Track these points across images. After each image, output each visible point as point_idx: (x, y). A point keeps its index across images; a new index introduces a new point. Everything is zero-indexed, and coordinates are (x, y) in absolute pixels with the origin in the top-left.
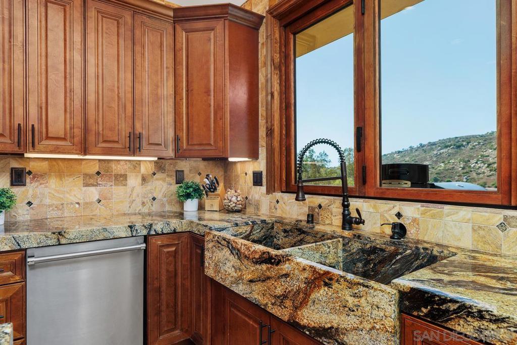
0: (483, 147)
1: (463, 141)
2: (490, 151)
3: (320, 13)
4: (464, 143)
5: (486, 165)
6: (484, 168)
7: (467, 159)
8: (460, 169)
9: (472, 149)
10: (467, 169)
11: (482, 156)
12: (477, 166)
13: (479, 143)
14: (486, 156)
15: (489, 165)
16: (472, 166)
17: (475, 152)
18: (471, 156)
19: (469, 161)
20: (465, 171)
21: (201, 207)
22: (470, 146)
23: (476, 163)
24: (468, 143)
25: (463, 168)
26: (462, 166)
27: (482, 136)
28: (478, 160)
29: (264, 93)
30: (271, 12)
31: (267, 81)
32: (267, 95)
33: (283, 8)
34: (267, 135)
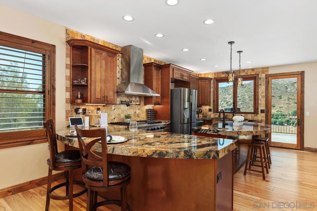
2: (227, 95)
6: (225, 104)
21: (198, 116)
23: (221, 101)
29: (212, 93)
30: (214, 78)
31: (213, 91)
32: (213, 94)
33: (218, 79)
34: (213, 101)
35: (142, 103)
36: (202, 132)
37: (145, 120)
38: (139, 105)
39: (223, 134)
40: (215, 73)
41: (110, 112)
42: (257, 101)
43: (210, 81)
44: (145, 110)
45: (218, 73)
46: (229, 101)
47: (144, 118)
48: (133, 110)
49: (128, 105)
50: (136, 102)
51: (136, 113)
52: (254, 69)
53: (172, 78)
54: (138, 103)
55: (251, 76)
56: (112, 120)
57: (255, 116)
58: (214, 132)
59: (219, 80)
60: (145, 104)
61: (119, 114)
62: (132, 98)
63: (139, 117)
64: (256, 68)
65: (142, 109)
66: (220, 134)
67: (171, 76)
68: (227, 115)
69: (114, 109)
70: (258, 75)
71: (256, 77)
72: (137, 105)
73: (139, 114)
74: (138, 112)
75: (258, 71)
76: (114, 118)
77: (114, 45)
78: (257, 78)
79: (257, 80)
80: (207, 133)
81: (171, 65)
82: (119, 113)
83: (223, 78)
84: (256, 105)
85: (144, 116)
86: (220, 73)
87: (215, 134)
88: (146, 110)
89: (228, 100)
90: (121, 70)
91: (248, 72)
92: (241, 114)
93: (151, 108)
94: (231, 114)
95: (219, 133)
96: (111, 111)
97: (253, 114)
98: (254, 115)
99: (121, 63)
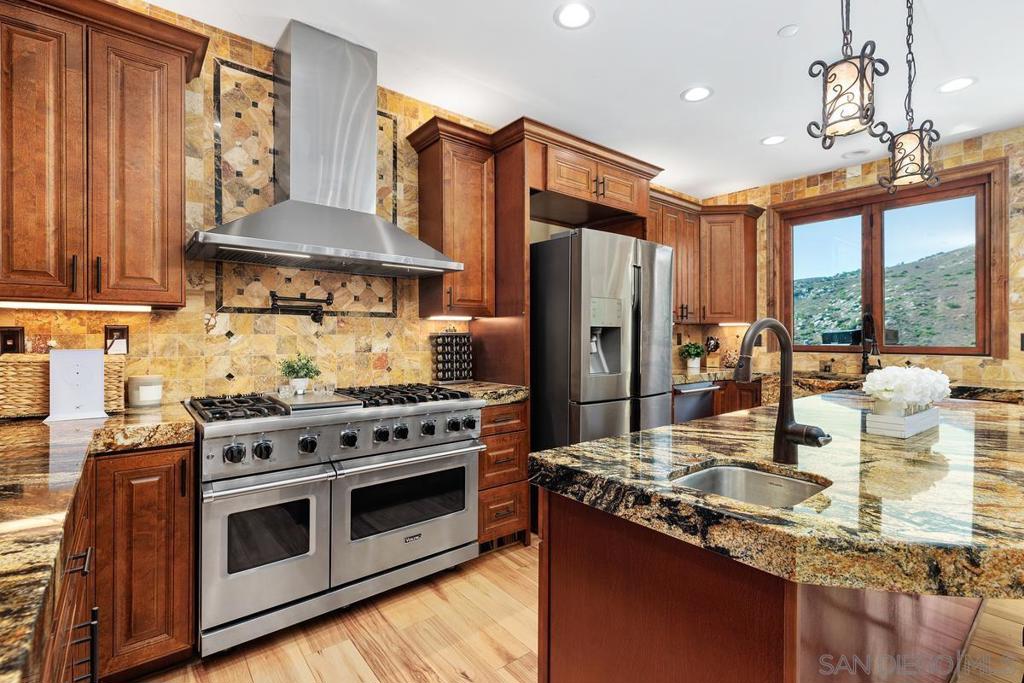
0: (832, 296)
1: (802, 287)
2: (842, 301)
3: (824, 216)
4: (804, 290)
5: (836, 323)
6: (833, 327)
7: (808, 314)
8: (798, 328)
9: (814, 298)
10: (808, 329)
11: (829, 309)
12: (823, 324)
13: (826, 289)
14: (836, 310)
15: (840, 322)
16: (816, 324)
17: (820, 304)
18: (814, 309)
19: (811, 317)
20: (805, 331)
21: (703, 366)
22: (812, 294)
23: (822, 319)
24: (810, 289)
25: (803, 328)
26: (801, 324)
27: (829, 279)
28: (824, 315)
29: (764, 271)
30: (774, 208)
31: (769, 262)
32: (768, 273)
33: (789, 208)
34: (768, 305)
35: (410, 308)
36: (586, 501)
37: (428, 382)
38: (388, 315)
39: (759, 563)
40: (773, 187)
41: (203, 345)
42: (996, 293)
43: (756, 218)
44: (425, 337)
45: (788, 185)
46: (847, 317)
47: (417, 374)
48: (351, 338)
49: (317, 316)
50: (370, 304)
51: (370, 350)
52: (980, 138)
53: (540, 187)
54: (386, 308)
55: (959, 176)
56: (218, 382)
57: (988, 367)
58: (672, 520)
59: (794, 212)
60: (424, 314)
61: (265, 357)
62: (344, 285)
63: (389, 369)
64: (987, 134)
65: (407, 332)
66: (724, 551)
67: (532, 180)
68: (833, 360)
69: (229, 334)
70: (1004, 162)
71: (989, 175)
72: (373, 315)
73: (390, 354)
74: (379, 346)
75: (1004, 143)
76: (230, 376)
77: (226, 33)
78: (996, 178)
79: (996, 190)
80: (621, 512)
81: (527, 126)
82: (264, 353)
83: (813, 203)
84: (995, 313)
85: (417, 365)
86: (798, 182)
87: (677, 533)
88: (431, 338)
89: (843, 316)
90: (275, 152)
91: (943, 158)
92: (907, 358)
93: (461, 330)
94: (852, 356)
95: (720, 538)
96: (210, 339)
97: (972, 358)
98: (980, 359)
99: (274, 123)
